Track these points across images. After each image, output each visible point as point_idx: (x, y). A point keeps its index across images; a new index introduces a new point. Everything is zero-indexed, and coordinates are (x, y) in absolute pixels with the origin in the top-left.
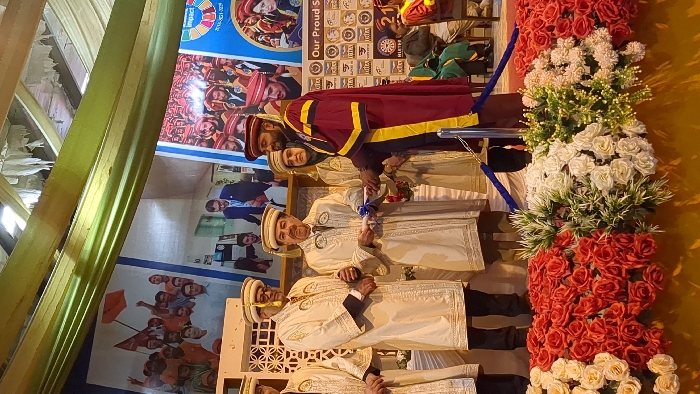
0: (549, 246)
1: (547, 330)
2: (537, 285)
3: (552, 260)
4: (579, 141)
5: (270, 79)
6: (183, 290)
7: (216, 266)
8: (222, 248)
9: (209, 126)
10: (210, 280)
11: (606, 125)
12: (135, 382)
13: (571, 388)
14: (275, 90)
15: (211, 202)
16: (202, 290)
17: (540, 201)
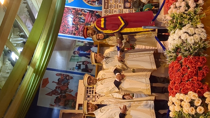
0: (175, 60)
1: (174, 85)
2: (171, 72)
3: (176, 64)
4: (184, 29)
5: (93, 15)
6: (66, 78)
7: (76, 71)
8: (78, 65)
9: (74, 29)
10: (74, 75)
11: (192, 24)
12: (51, 105)
13: (181, 102)
14: (94, 18)
15: (75, 52)
16: (72, 78)
17: (172, 47)
